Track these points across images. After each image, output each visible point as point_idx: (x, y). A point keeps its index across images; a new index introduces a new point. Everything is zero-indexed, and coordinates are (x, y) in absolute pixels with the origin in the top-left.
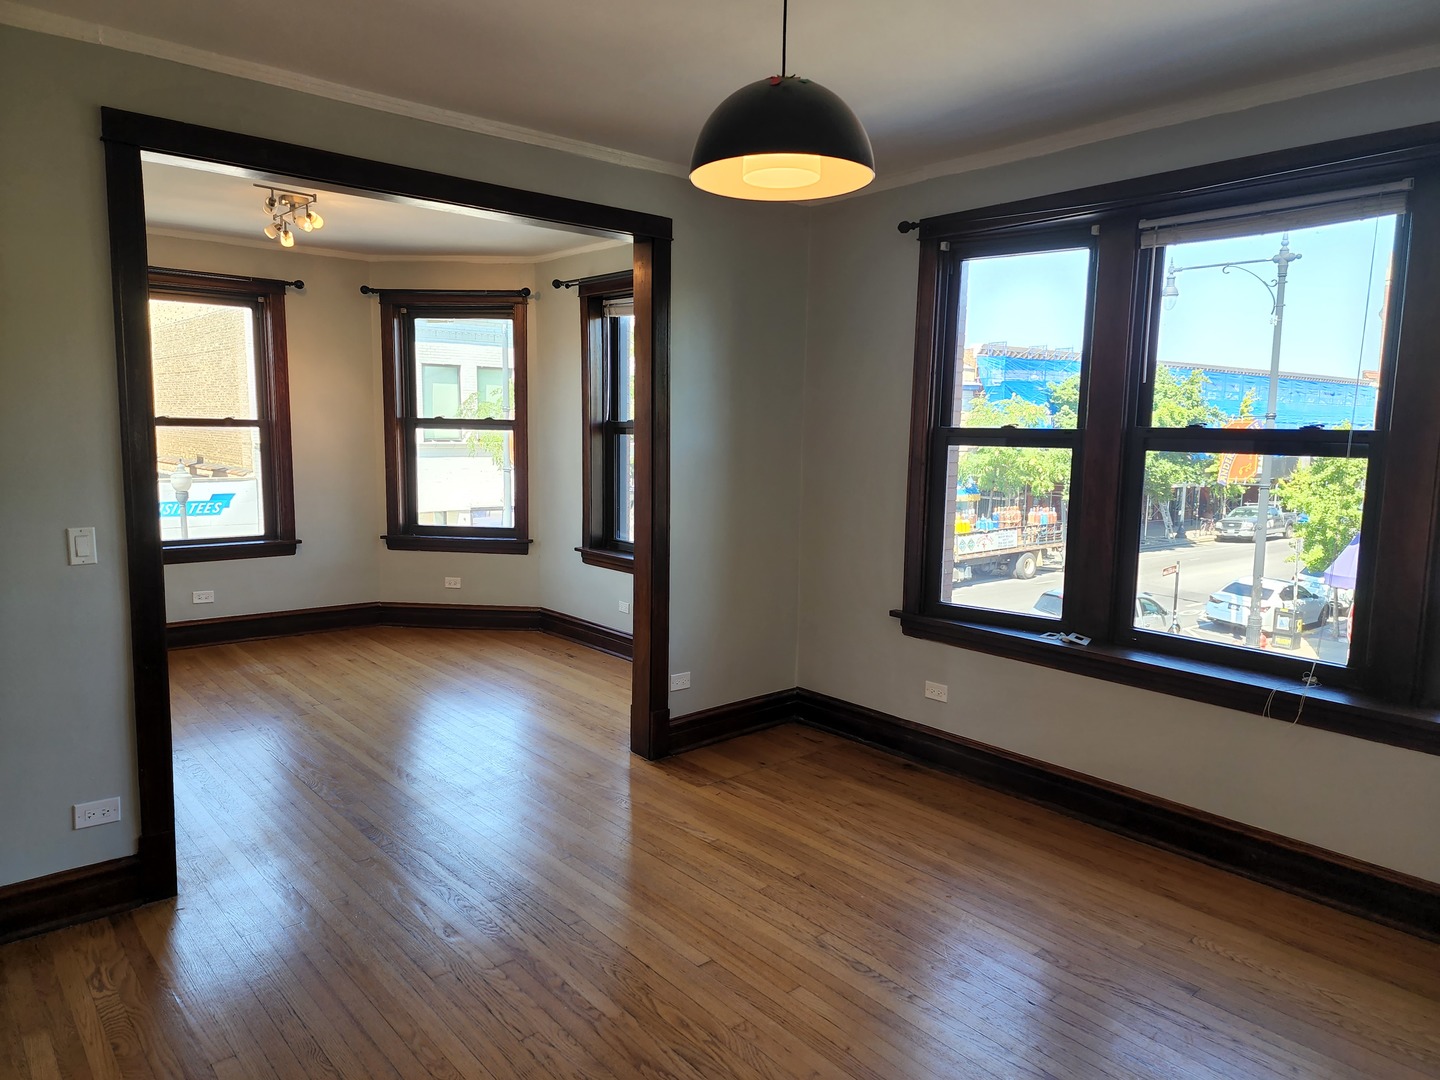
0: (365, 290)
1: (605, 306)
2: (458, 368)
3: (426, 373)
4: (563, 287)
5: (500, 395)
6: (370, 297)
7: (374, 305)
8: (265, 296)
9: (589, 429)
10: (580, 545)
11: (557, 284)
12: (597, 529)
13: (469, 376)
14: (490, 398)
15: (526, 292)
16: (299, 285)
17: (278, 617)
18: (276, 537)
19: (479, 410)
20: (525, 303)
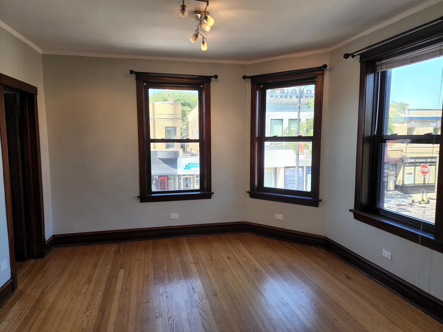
0: (244, 77)
1: (377, 66)
2: (282, 120)
3: (272, 123)
4: (350, 57)
5: (296, 128)
6: (247, 81)
7: (248, 85)
8: (203, 84)
9: (363, 140)
10: (353, 207)
11: (346, 56)
12: (364, 199)
13: (286, 123)
14: (293, 129)
15: (325, 66)
16: (216, 77)
17: (203, 226)
18: (204, 191)
19: (289, 133)
20: (323, 74)
